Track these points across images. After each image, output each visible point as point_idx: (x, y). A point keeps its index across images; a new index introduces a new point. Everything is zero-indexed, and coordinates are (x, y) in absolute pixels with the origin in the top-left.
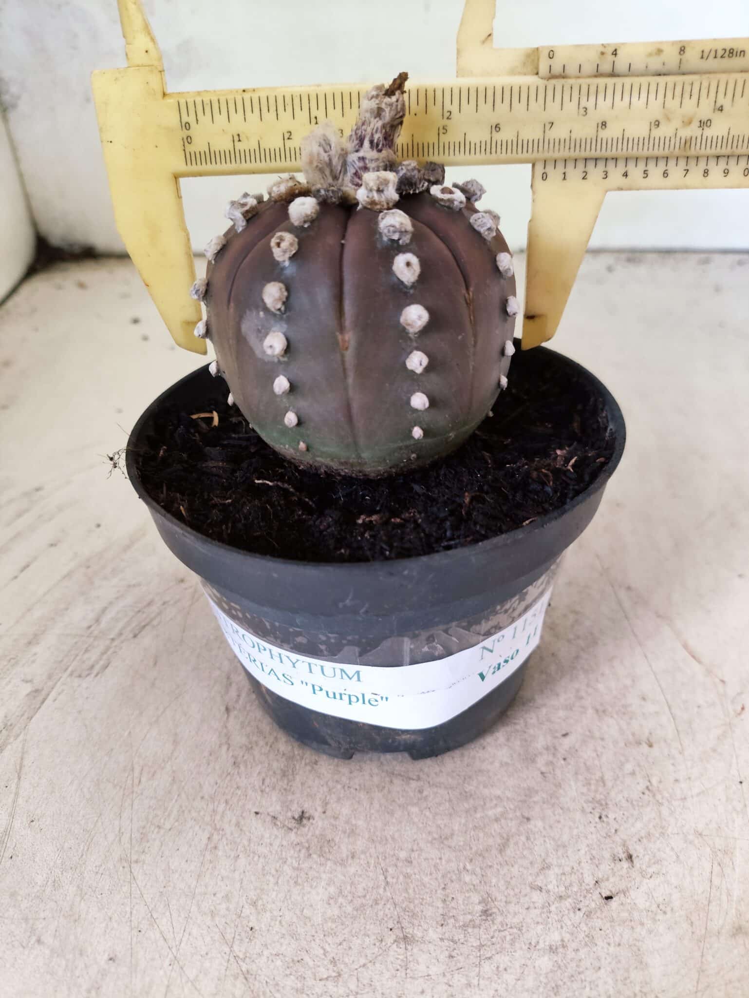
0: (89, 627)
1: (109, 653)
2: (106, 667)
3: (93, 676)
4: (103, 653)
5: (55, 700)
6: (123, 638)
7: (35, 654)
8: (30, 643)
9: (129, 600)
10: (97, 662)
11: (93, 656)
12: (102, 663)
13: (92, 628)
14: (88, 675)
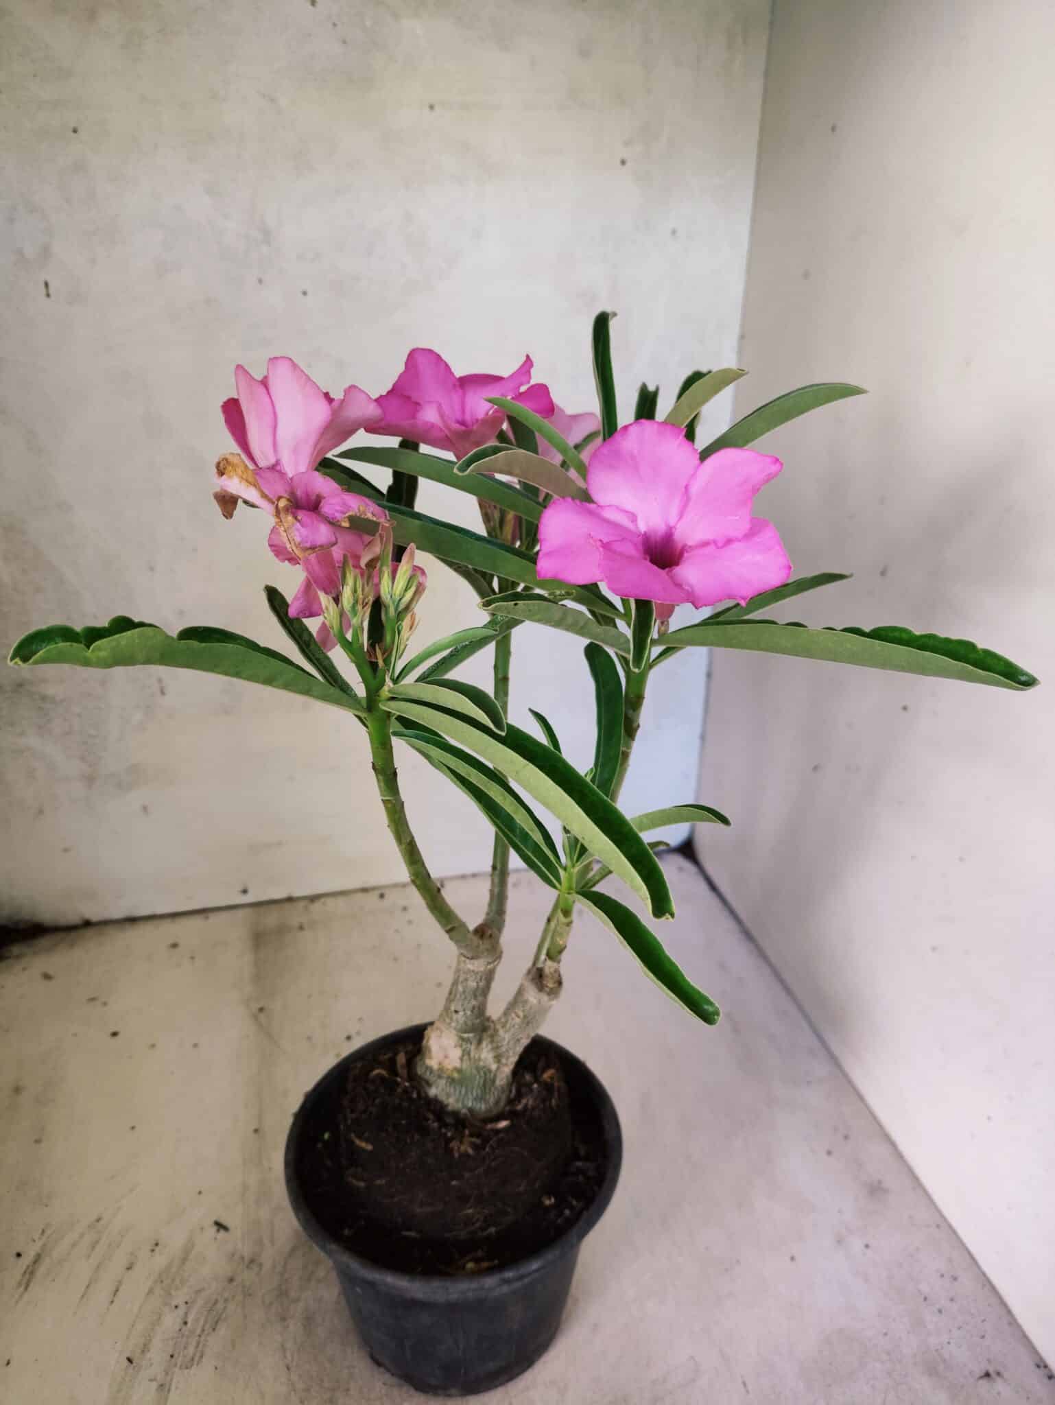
0: (180, 1330)
1: (201, 1346)
2: (201, 1357)
3: (195, 1366)
4: (197, 1347)
5: (177, 1388)
6: (206, 1332)
7: (150, 1359)
8: (143, 1352)
9: (200, 1302)
10: (195, 1354)
11: (191, 1350)
12: (198, 1354)
13: (183, 1330)
14: (192, 1365)
